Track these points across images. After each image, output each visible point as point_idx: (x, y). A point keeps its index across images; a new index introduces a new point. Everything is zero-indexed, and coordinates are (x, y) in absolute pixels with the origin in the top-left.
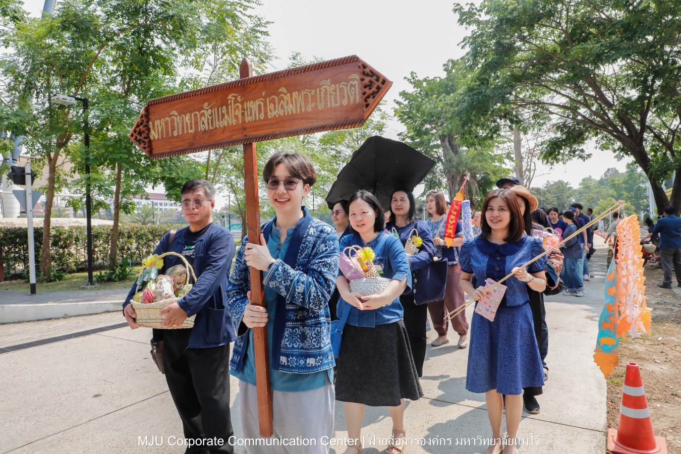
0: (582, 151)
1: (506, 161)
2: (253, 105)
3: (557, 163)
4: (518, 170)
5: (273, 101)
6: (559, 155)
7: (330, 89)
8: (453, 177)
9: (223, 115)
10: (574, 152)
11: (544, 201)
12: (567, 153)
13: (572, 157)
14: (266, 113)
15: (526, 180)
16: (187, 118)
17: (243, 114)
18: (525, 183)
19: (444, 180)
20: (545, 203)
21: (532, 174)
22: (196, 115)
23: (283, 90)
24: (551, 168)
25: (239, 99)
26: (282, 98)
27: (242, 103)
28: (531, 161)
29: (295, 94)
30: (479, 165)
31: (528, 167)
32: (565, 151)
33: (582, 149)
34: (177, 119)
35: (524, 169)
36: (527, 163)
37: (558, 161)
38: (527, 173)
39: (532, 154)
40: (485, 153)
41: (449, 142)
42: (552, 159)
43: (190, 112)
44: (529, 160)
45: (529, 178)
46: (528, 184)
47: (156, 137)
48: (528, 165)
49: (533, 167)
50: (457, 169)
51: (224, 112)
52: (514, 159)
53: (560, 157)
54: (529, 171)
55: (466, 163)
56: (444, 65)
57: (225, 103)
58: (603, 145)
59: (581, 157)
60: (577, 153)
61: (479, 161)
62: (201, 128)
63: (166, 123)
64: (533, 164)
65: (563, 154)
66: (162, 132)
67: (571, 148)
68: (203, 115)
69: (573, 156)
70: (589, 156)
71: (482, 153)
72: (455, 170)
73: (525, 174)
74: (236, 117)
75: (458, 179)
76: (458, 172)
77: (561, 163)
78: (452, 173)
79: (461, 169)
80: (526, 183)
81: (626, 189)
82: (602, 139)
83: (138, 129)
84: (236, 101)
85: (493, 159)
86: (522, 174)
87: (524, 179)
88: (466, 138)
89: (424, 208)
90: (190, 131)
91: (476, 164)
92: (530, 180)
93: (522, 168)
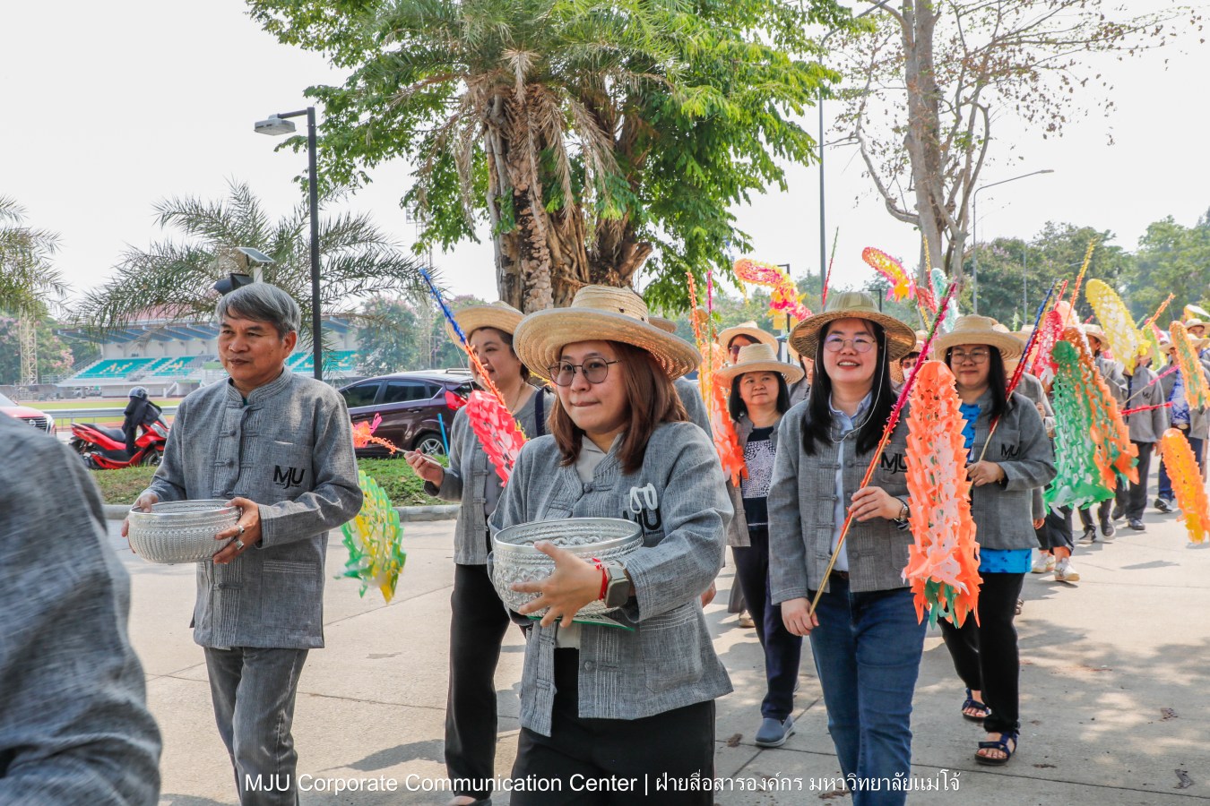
11: (1035, 283)
15: (949, 184)
18: (947, 197)
20: (1037, 291)
21: (976, 155)
24: (1052, 128)
31: (963, 127)
35: (943, 139)
36: (957, 110)
38: (956, 150)
45: (965, 172)
48: (959, 119)
49: (978, 130)
54: (966, 144)
64: (979, 113)
73: (948, 155)
80: (953, 194)
86: (935, 155)
87: (941, 181)
92: (968, 180)
93: (934, 131)
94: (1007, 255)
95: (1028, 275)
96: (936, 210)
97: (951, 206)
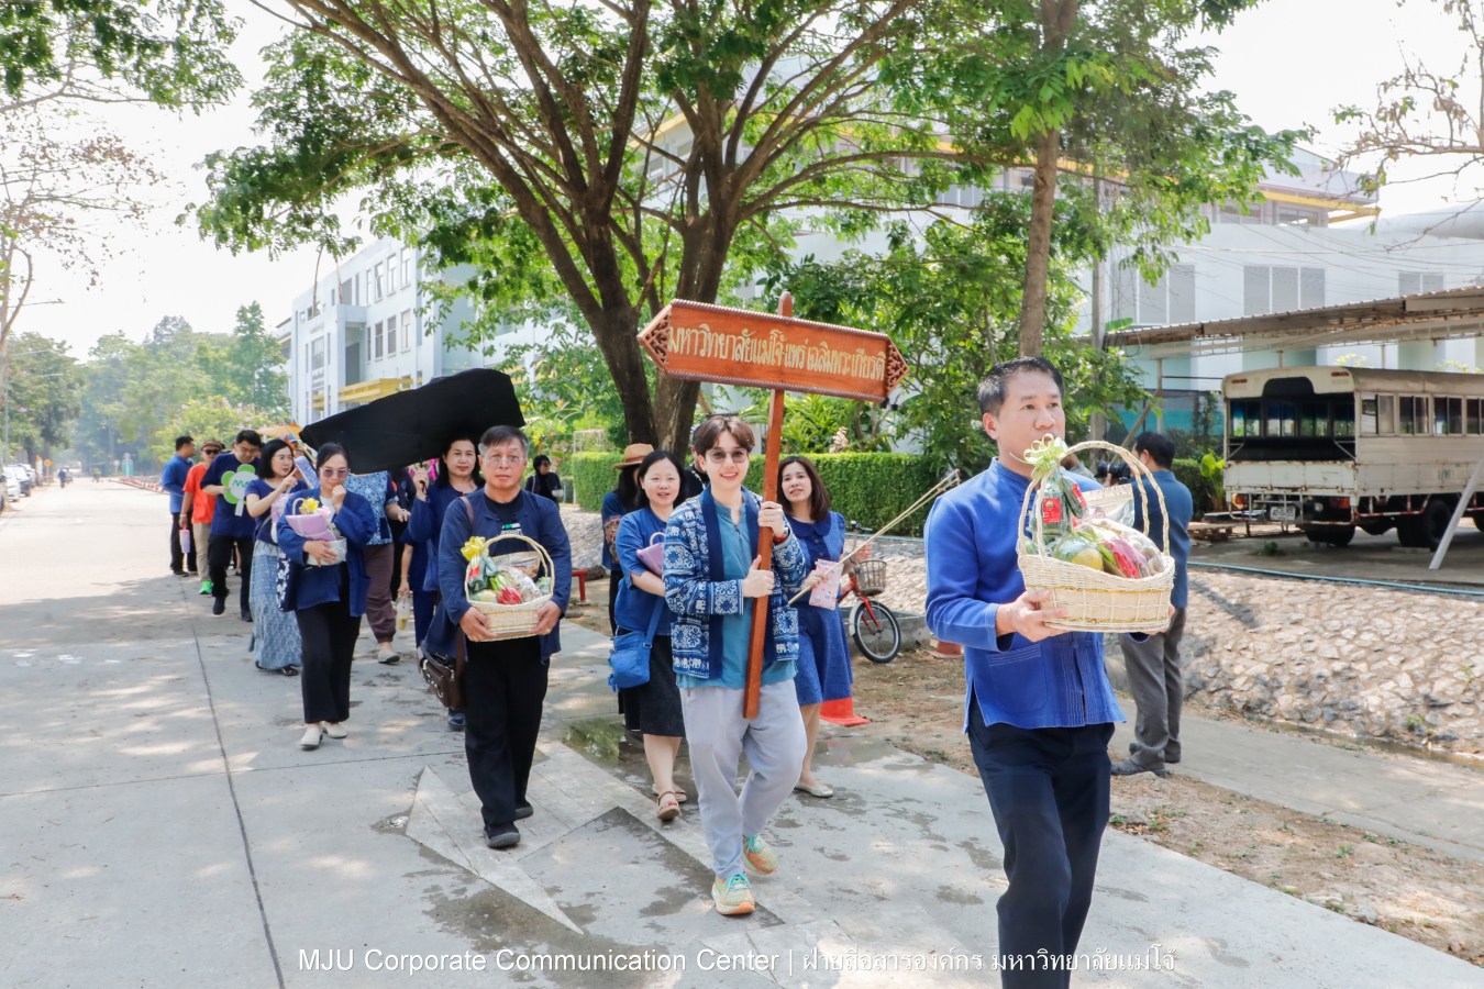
0: (331, 221)
3: (251, 248)
10: (308, 222)
13: (295, 239)
32: (278, 210)
33: (334, 217)
37: (252, 241)
53: (258, 231)
59: (326, 242)
60: (316, 226)
67: (297, 202)
69: (303, 237)
70: (351, 243)
77: (263, 252)
81: (235, 375)
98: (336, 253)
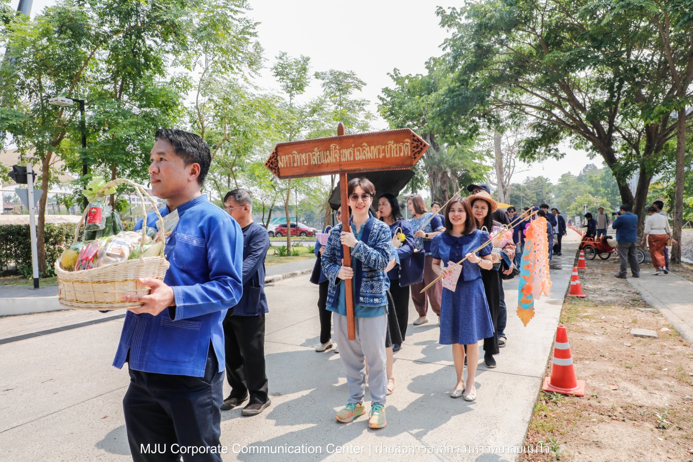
1: (486, 158)
2: (346, 152)
3: (533, 161)
4: (498, 167)
5: (359, 150)
6: (535, 153)
7: (394, 147)
8: (434, 174)
9: (327, 156)
10: (549, 151)
11: (523, 197)
12: (543, 151)
13: (547, 156)
14: (354, 157)
15: (505, 177)
16: (303, 156)
17: (340, 156)
18: (504, 179)
19: (426, 177)
20: (525, 199)
21: (511, 170)
22: (309, 155)
23: (365, 144)
25: (337, 147)
26: (364, 149)
27: (340, 150)
28: (510, 158)
29: (372, 148)
30: (460, 162)
31: (508, 164)
32: (541, 149)
33: (557, 149)
34: (297, 157)
35: (504, 166)
36: (507, 160)
37: (534, 159)
38: (507, 169)
39: (511, 151)
40: (466, 150)
41: (431, 139)
42: (529, 158)
43: (306, 153)
44: (509, 157)
45: (509, 174)
46: (507, 180)
47: (283, 166)
48: (508, 162)
49: (512, 164)
50: (438, 165)
51: (328, 154)
52: (494, 156)
53: (536, 156)
54: (509, 167)
55: (447, 160)
56: (426, 63)
57: (328, 149)
58: (576, 144)
59: (555, 156)
60: (552, 152)
61: (460, 159)
62: (313, 162)
63: (289, 158)
64: (512, 161)
65: (539, 153)
66: (287, 163)
67: (547, 147)
68: (314, 155)
69: (549, 156)
70: (563, 155)
71: (463, 151)
72: (436, 167)
73: (505, 170)
74: (335, 158)
75: (440, 176)
76: (440, 169)
77: (537, 161)
78: (433, 170)
79: (442, 166)
81: (603, 185)
82: (576, 138)
83: (270, 161)
84: (335, 149)
85: (473, 156)
86: (502, 170)
87: (503, 176)
88: (446, 138)
89: (406, 204)
90: (305, 164)
91: (457, 161)
92: (509, 176)
93: (501, 164)
94: (516, 189)
95: (522, 194)
96: (502, 184)
97: (506, 182)
98: (558, 159)
